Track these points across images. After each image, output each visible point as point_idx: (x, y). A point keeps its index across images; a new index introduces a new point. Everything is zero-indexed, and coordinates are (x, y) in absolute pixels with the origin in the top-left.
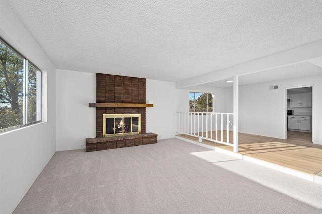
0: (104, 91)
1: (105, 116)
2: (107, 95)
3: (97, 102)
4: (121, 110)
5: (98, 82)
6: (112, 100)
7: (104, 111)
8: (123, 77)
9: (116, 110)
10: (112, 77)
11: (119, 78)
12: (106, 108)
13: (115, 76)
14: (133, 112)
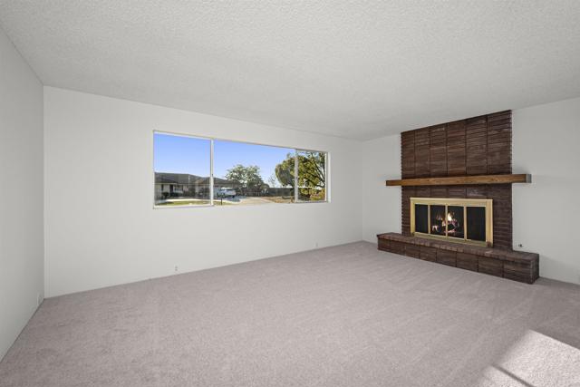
0: (413, 159)
1: (415, 201)
2: (417, 165)
3: (403, 178)
4: (444, 190)
5: (404, 146)
6: (425, 173)
7: (413, 192)
8: (446, 125)
9: (435, 190)
10: (425, 132)
11: (439, 130)
12: (416, 186)
13: (430, 128)
14: (471, 195)
